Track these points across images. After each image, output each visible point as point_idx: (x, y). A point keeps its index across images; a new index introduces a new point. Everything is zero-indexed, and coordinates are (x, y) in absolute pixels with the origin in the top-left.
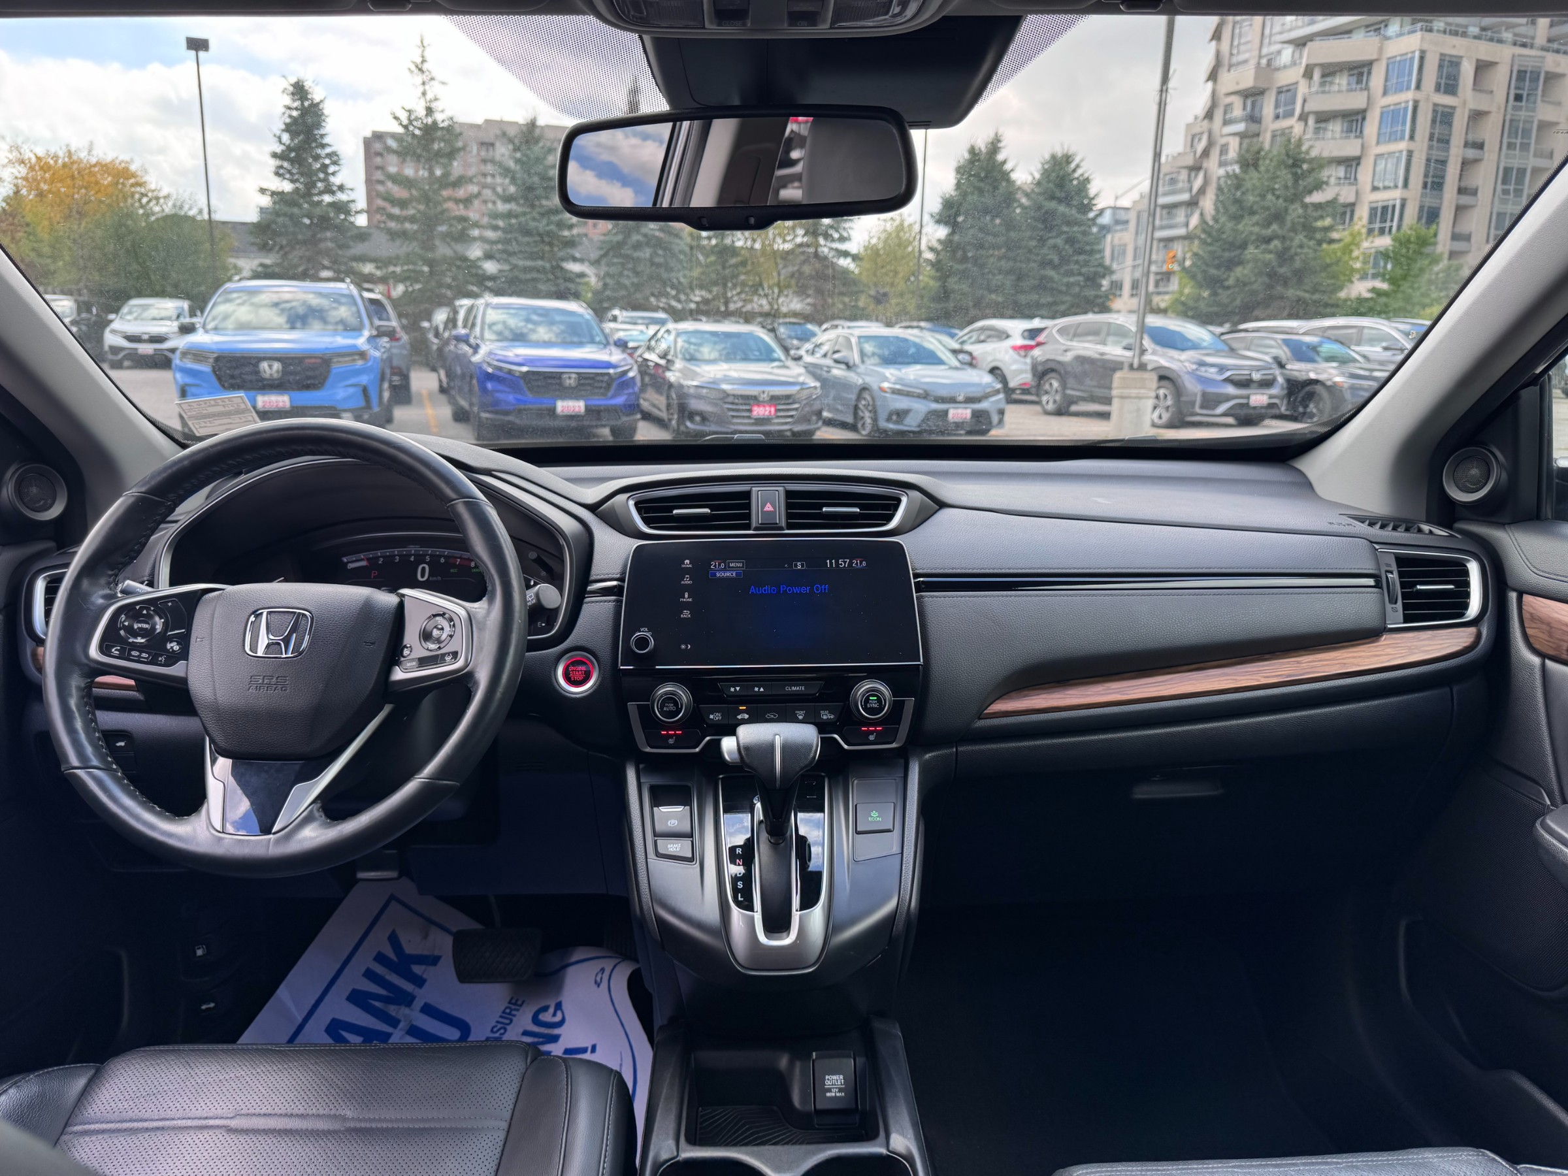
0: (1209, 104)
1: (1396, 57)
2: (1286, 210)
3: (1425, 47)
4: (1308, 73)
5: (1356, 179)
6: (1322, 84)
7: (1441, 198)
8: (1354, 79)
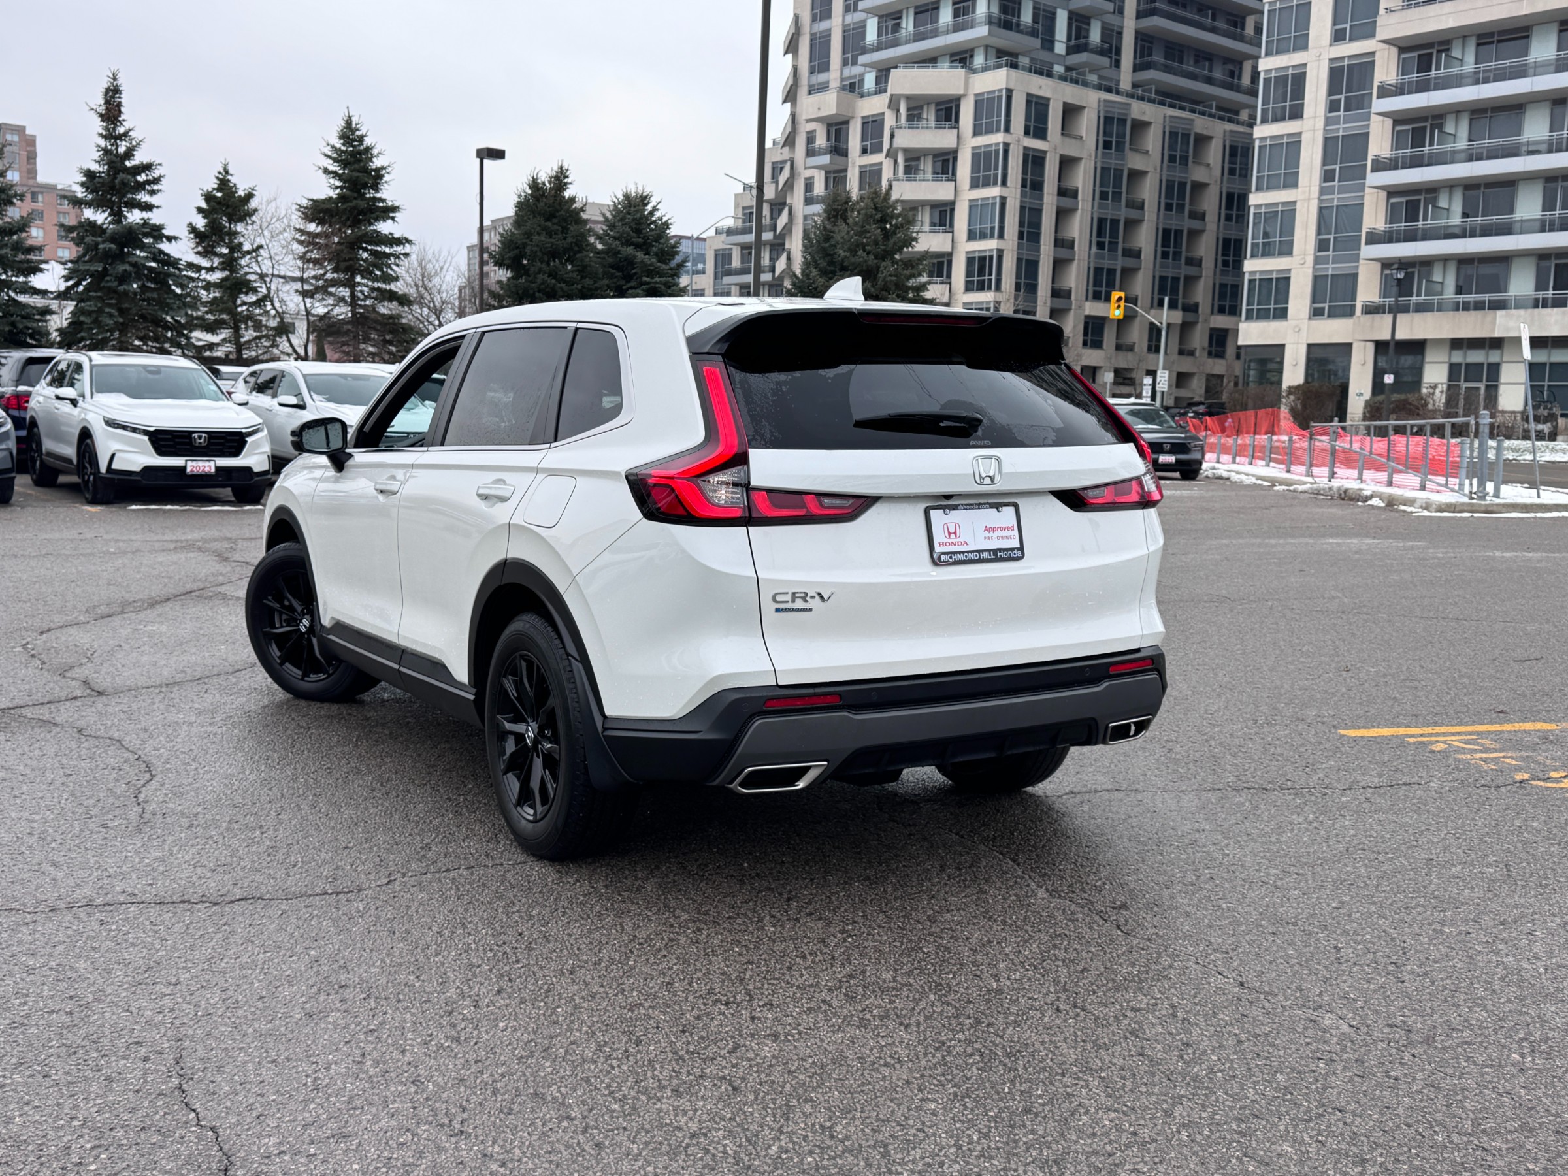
0: (789, 129)
1: (983, 94)
2: (878, 267)
3: (1011, 87)
4: (893, 104)
5: (951, 225)
6: (910, 118)
7: (1038, 250)
8: (943, 113)
